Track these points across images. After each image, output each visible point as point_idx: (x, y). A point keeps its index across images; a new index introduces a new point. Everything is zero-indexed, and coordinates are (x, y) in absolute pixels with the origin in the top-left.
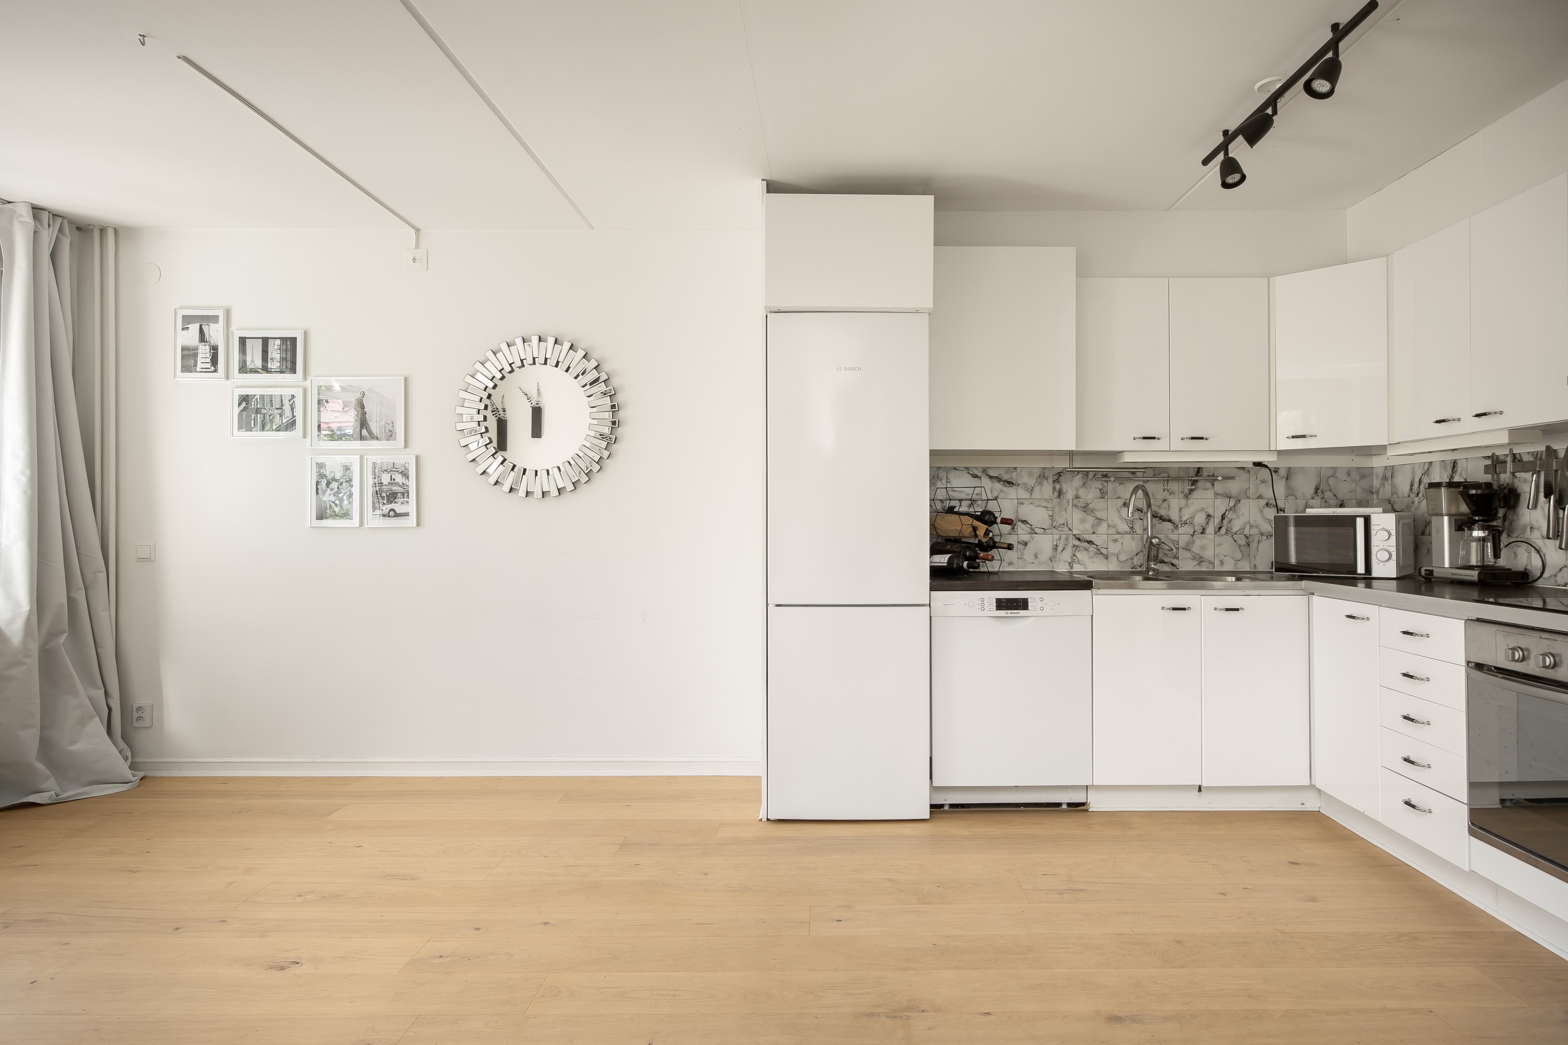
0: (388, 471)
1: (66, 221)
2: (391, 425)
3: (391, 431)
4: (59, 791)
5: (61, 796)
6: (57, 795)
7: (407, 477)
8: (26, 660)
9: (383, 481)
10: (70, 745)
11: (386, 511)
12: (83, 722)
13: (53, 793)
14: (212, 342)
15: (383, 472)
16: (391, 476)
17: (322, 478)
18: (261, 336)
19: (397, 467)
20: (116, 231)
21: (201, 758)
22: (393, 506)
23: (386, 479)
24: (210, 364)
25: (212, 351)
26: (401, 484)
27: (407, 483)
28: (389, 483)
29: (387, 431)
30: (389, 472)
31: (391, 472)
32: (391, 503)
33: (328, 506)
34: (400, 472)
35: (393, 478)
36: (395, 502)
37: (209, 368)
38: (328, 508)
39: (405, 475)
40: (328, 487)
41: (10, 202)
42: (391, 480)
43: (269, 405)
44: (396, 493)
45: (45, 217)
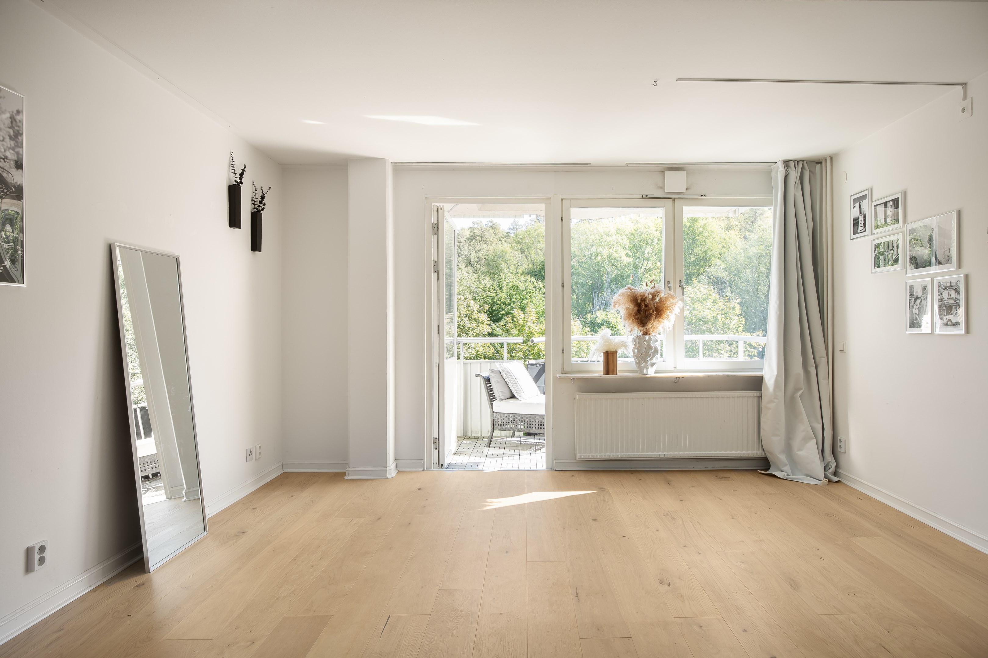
0: (947, 288)
1: (805, 162)
2: (948, 252)
3: (949, 256)
4: (790, 473)
5: (792, 477)
6: (788, 475)
7: (959, 293)
8: (775, 400)
9: (944, 297)
10: (798, 451)
11: (945, 321)
12: (806, 440)
13: (786, 474)
14: (864, 212)
15: (944, 290)
16: (949, 292)
17: (912, 297)
18: (883, 202)
19: (952, 285)
20: (831, 158)
21: (862, 480)
22: (949, 317)
23: (946, 295)
24: (863, 227)
25: (864, 218)
26: (955, 299)
27: (958, 298)
28: (948, 298)
29: (946, 256)
30: (947, 290)
31: (949, 290)
32: (949, 315)
33: (915, 318)
34: (954, 289)
35: (950, 294)
36: (951, 314)
37: (863, 230)
38: (915, 320)
39: (957, 291)
40: (915, 304)
41: (776, 163)
42: (949, 296)
43: (887, 248)
44: (951, 307)
45: (792, 164)
